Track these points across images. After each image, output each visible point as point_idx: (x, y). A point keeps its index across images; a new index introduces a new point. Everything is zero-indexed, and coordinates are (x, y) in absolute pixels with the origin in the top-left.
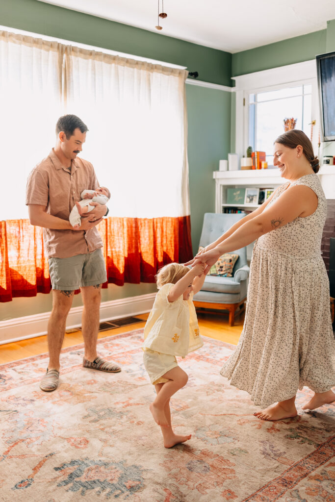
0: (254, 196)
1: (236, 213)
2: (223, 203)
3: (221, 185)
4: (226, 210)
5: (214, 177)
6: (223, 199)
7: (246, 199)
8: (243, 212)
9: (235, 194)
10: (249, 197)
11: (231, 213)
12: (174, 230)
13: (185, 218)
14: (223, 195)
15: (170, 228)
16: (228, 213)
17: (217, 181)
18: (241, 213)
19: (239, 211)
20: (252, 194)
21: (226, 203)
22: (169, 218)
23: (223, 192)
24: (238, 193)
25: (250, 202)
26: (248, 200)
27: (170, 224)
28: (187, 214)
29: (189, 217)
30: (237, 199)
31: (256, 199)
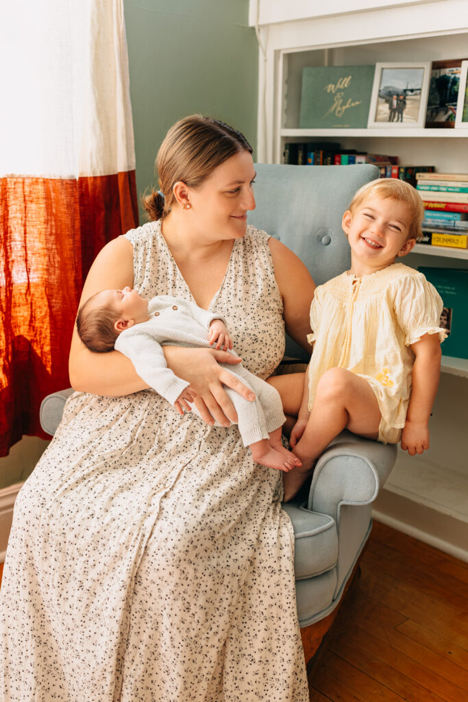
0: (410, 95)
1: (333, 163)
2: (286, 126)
3: (277, 52)
4: (298, 152)
5: (252, 23)
6: (286, 111)
7: (378, 107)
8: (359, 159)
9: (331, 88)
10: (387, 96)
11: (316, 163)
12: (59, 239)
13: (110, 181)
14: (287, 97)
15: (42, 227)
16: (305, 163)
17: (261, 37)
18: (352, 162)
19: (345, 157)
20: (400, 86)
21: (298, 127)
22: (36, 181)
23: (287, 82)
24: (346, 82)
25: (391, 119)
26: (385, 108)
27: (37, 211)
28: (121, 165)
29: (130, 175)
30: (338, 107)
31: (419, 107)
